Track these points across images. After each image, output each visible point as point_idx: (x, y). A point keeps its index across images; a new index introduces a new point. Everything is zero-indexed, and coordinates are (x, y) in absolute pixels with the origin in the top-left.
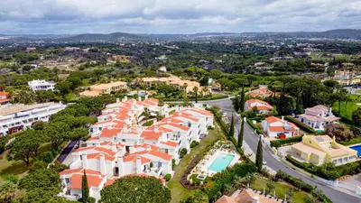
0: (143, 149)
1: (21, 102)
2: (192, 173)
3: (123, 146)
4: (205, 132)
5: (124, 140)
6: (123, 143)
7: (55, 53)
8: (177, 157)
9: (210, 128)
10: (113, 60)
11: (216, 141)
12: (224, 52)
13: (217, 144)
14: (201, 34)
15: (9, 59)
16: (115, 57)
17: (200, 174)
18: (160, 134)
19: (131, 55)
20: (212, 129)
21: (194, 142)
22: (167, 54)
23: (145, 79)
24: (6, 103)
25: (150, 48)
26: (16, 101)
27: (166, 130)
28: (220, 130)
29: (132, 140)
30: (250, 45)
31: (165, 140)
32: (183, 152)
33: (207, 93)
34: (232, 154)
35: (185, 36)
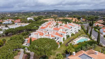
0: (53, 33)
1: (24, 22)
2: (70, 43)
3: (47, 32)
4: (77, 31)
5: (47, 30)
6: (47, 31)
7: (38, 14)
8: (65, 37)
9: (79, 31)
10: (53, 16)
11: (81, 34)
12: (87, 14)
13: (81, 35)
14: (80, 10)
15: (26, 15)
16: (54, 15)
17: (73, 43)
18: (60, 29)
19: (58, 15)
20: (80, 31)
21: (73, 34)
22: (69, 15)
23: (60, 18)
24: (20, 22)
25: (64, 13)
26: (23, 22)
27: (62, 28)
28: (83, 32)
29: (50, 30)
30: (97, 12)
31: (62, 31)
32: (68, 36)
33: (79, 22)
34: (87, 38)
35: (75, 10)
